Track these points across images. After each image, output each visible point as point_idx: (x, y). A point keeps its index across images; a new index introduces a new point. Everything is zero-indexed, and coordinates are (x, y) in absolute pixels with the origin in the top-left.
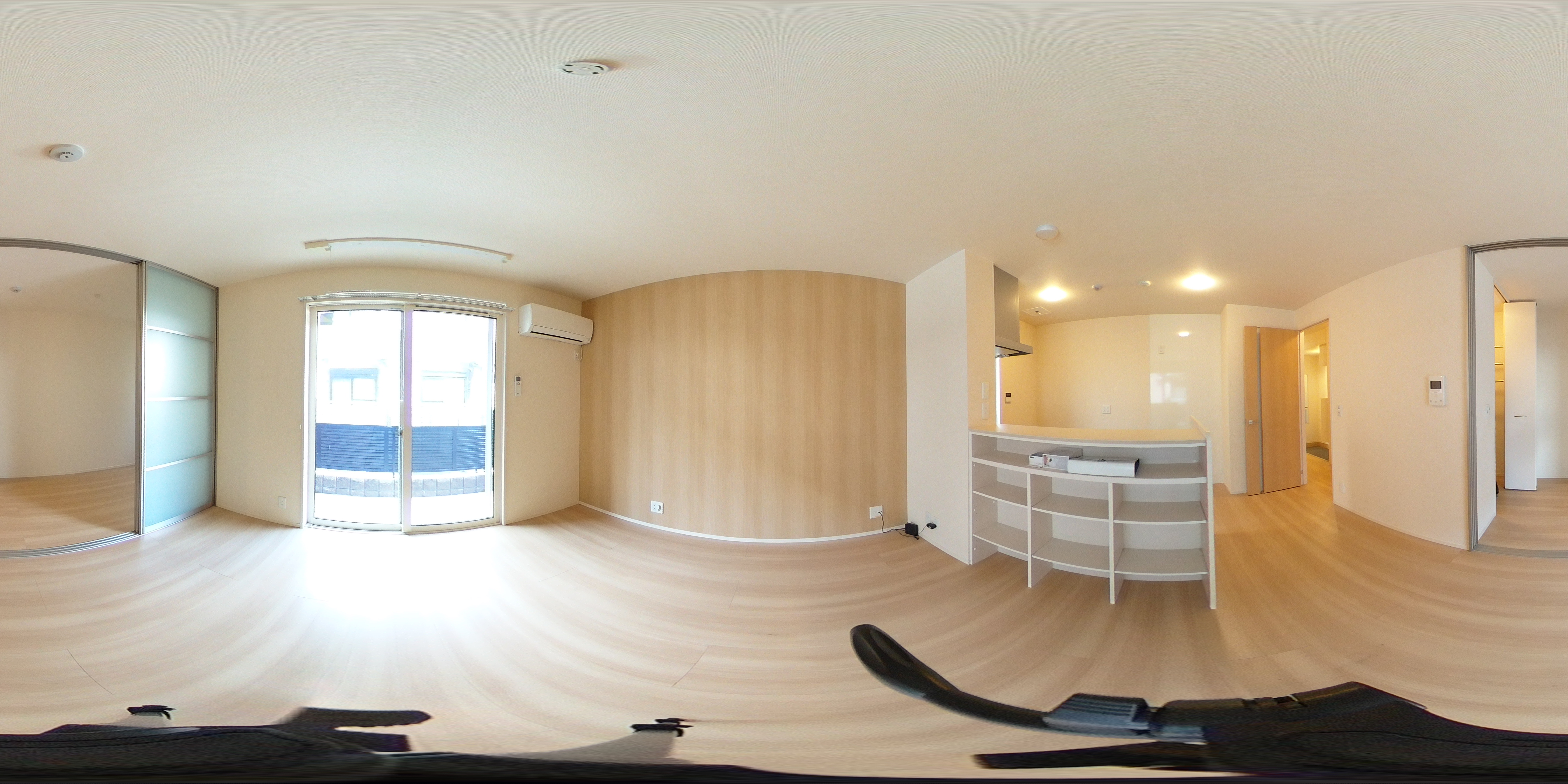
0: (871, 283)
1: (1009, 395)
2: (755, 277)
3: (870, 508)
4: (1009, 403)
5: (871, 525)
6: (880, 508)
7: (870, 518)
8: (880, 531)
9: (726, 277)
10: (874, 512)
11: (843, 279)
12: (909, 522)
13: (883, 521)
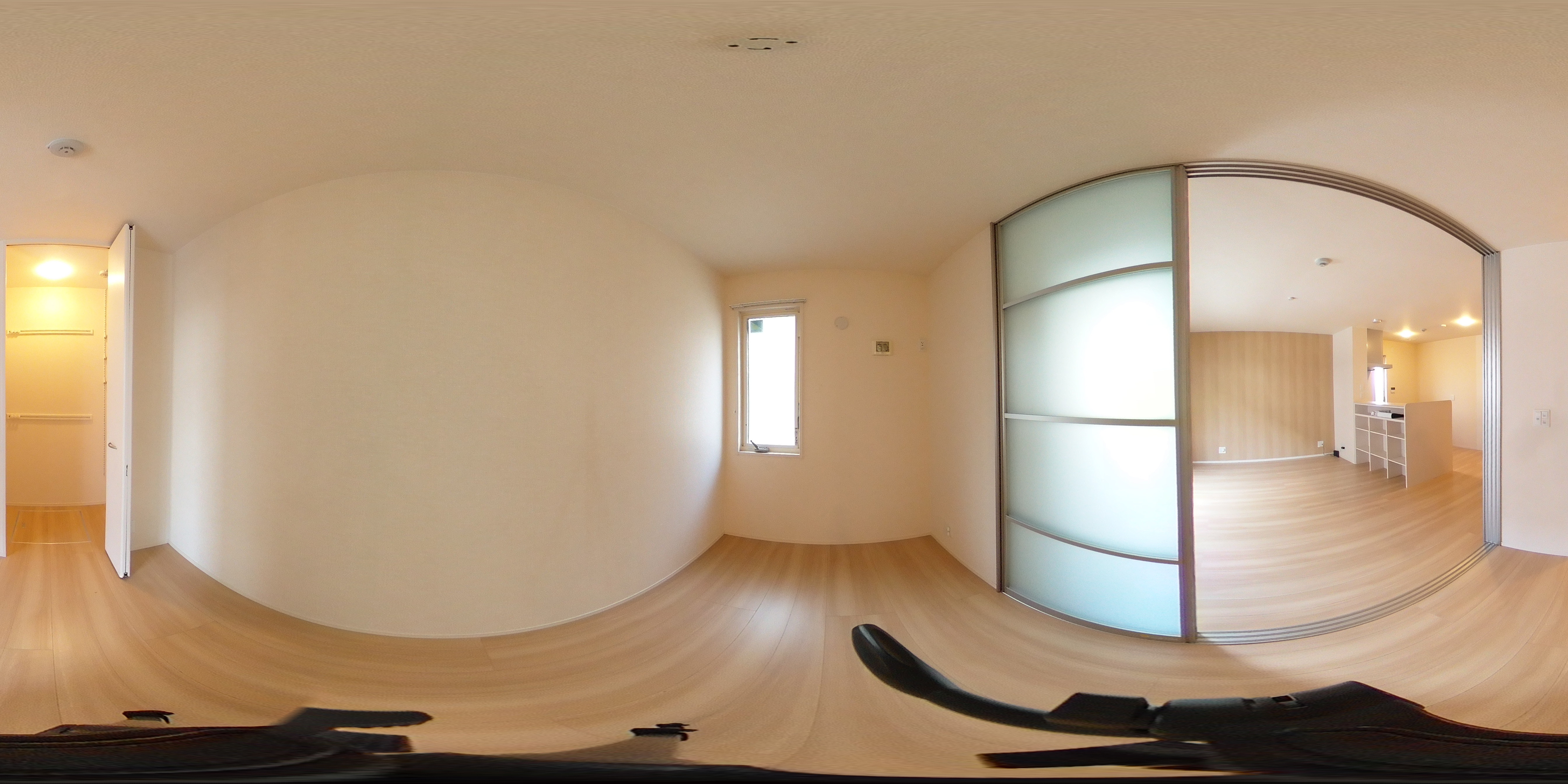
0: (1317, 336)
1: (1393, 389)
2: (1267, 335)
3: (1318, 442)
4: (1394, 393)
5: (1318, 451)
6: (1322, 442)
7: (1318, 446)
8: (1322, 455)
9: (1254, 334)
10: (1320, 444)
11: (1305, 336)
12: (1336, 450)
13: (1324, 449)
